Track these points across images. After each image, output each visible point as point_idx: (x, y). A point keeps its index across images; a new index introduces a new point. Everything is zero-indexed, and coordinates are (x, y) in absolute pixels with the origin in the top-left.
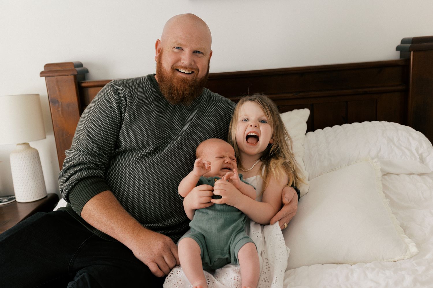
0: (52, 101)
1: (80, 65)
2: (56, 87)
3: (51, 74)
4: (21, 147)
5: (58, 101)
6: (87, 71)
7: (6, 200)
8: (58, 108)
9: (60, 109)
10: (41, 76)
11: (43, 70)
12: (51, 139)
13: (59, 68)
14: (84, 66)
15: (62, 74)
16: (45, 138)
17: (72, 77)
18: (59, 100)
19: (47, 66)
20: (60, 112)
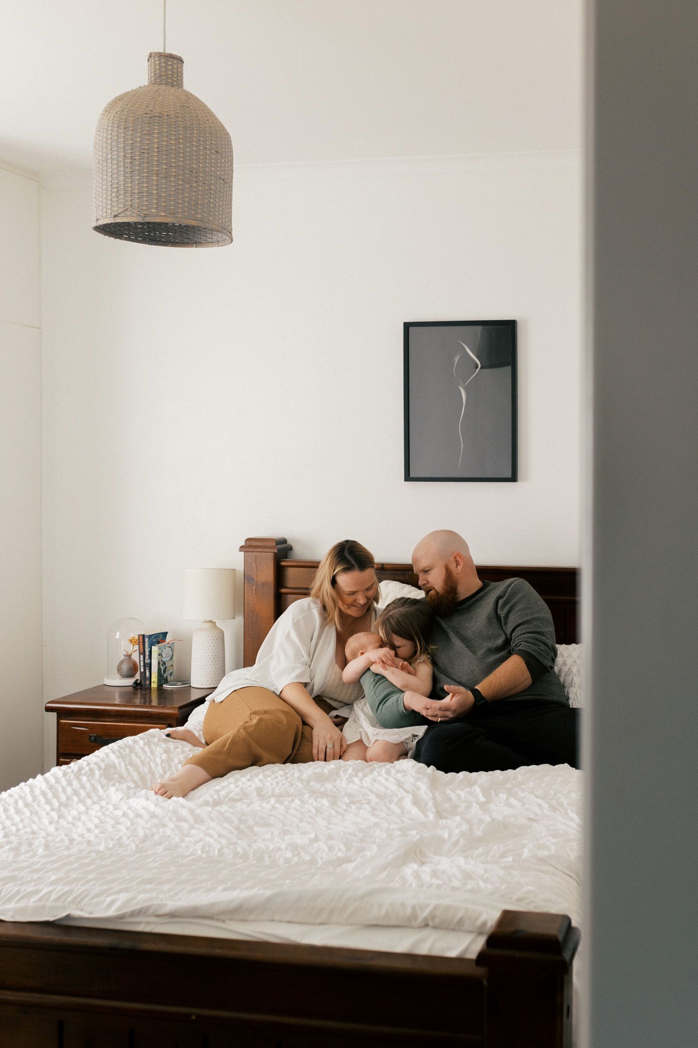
0: (247, 578)
1: (284, 541)
2: (254, 563)
3: (251, 550)
4: (207, 625)
5: (253, 579)
6: (291, 548)
7: (179, 684)
8: (253, 586)
9: (254, 588)
10: (240, 551)
11: (243, 544)
12: (240, 620)
13: (259, 544)
14: (289, 542)
15: (259, 550)
16: (234, 618)
17: (272, 554)
18: (255, 578)
19: (248, 540)
20: (254, 591)
